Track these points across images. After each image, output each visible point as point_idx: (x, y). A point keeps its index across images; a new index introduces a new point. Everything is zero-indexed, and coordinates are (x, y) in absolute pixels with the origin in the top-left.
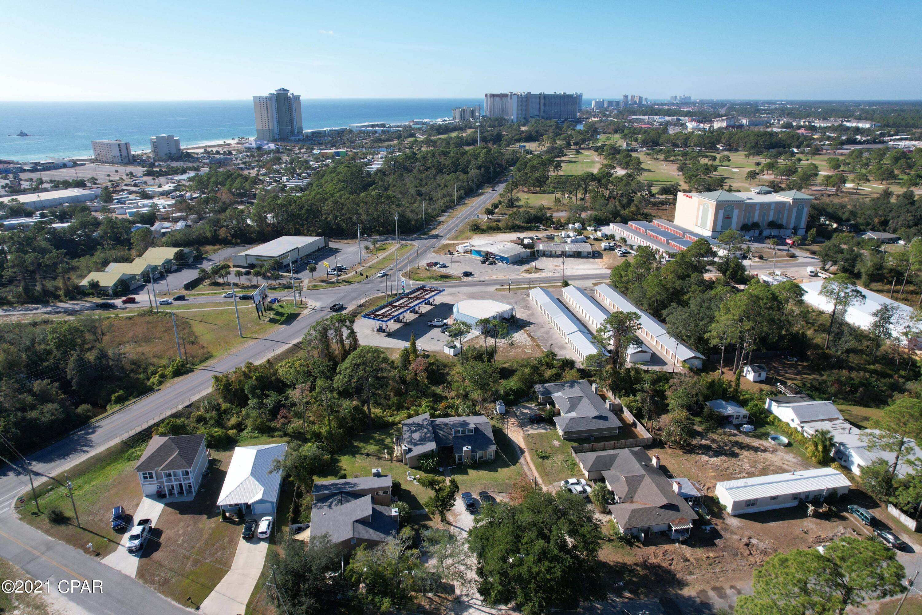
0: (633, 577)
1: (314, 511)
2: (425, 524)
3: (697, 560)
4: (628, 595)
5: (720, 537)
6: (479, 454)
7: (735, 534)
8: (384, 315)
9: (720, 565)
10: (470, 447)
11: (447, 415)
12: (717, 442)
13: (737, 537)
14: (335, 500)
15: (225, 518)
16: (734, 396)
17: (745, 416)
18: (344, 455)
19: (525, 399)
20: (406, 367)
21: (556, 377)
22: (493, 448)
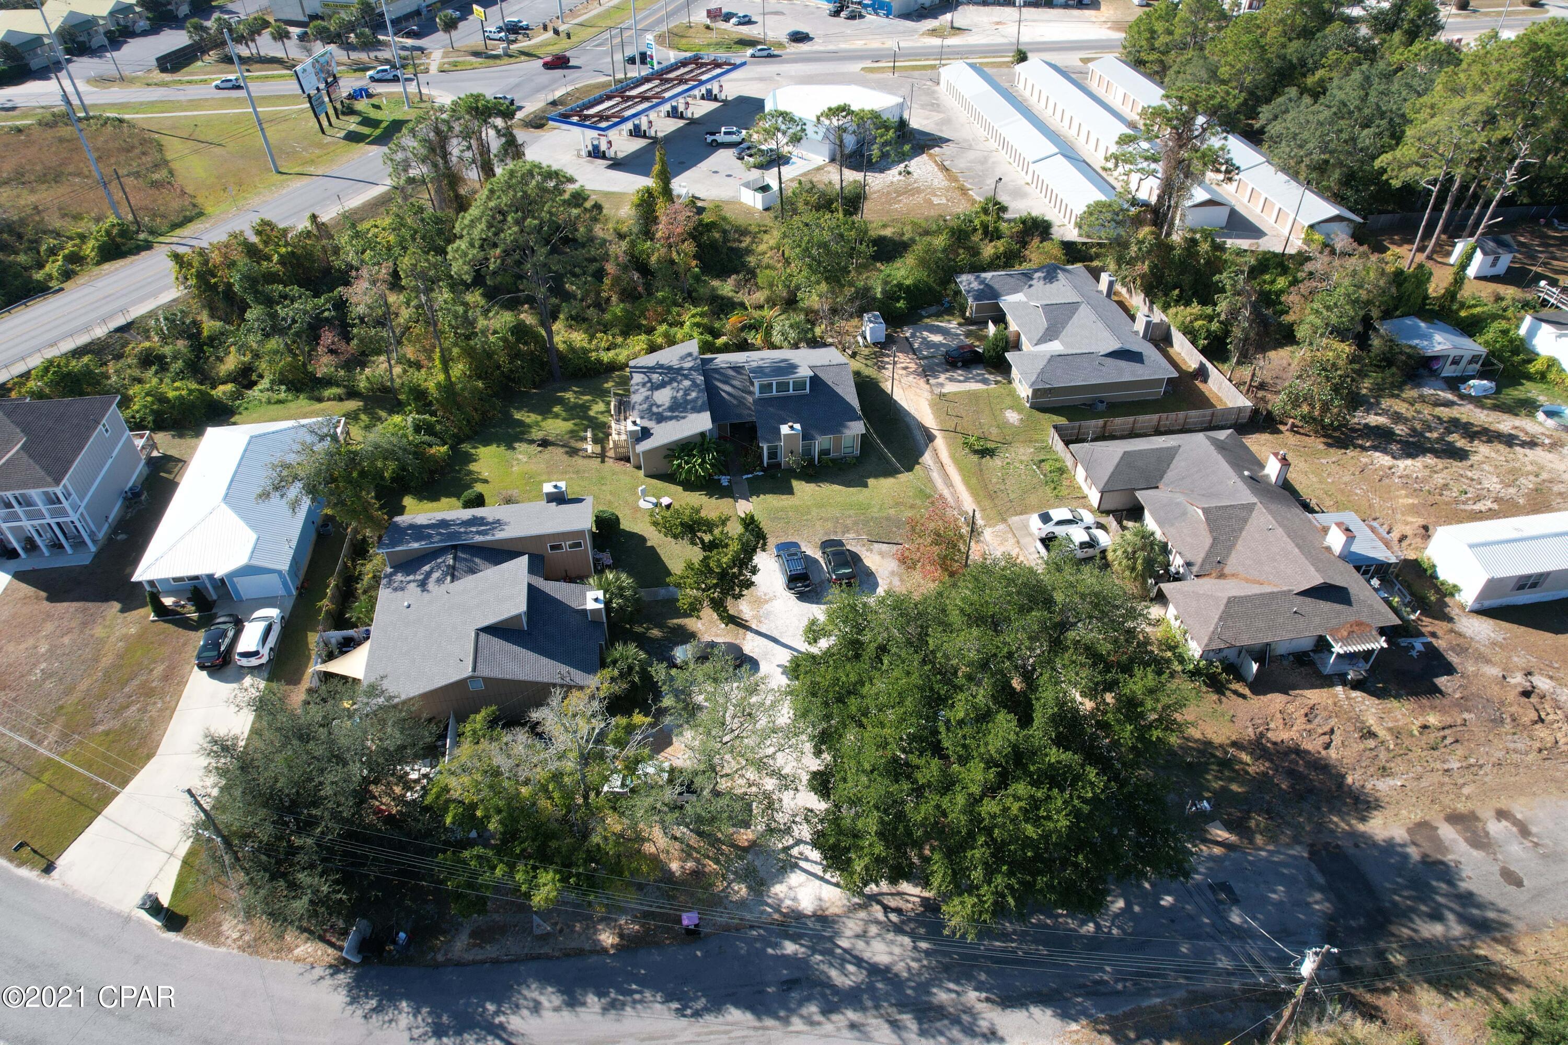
0: (1231, 780)
1: (384, 594)
2: (681, 628)
3: (1397, 734)
4: (1221, 834)
5: (1449, 669)
6: (821, 442)
7: (1488, 661)
8: (602, 117)
9: (1460, 751)
10: (798, 426)
11: (744, 346)
12: (1407, 419)
13: (1493, 671)
14: (439, 566)
15: (162, 611)
16: (1442, 307)
17: (1474, 359)
18: (486, 443)
19: (933, 309)
20: (648, 234)
21: (1008, 260)
22: (857, 428)
